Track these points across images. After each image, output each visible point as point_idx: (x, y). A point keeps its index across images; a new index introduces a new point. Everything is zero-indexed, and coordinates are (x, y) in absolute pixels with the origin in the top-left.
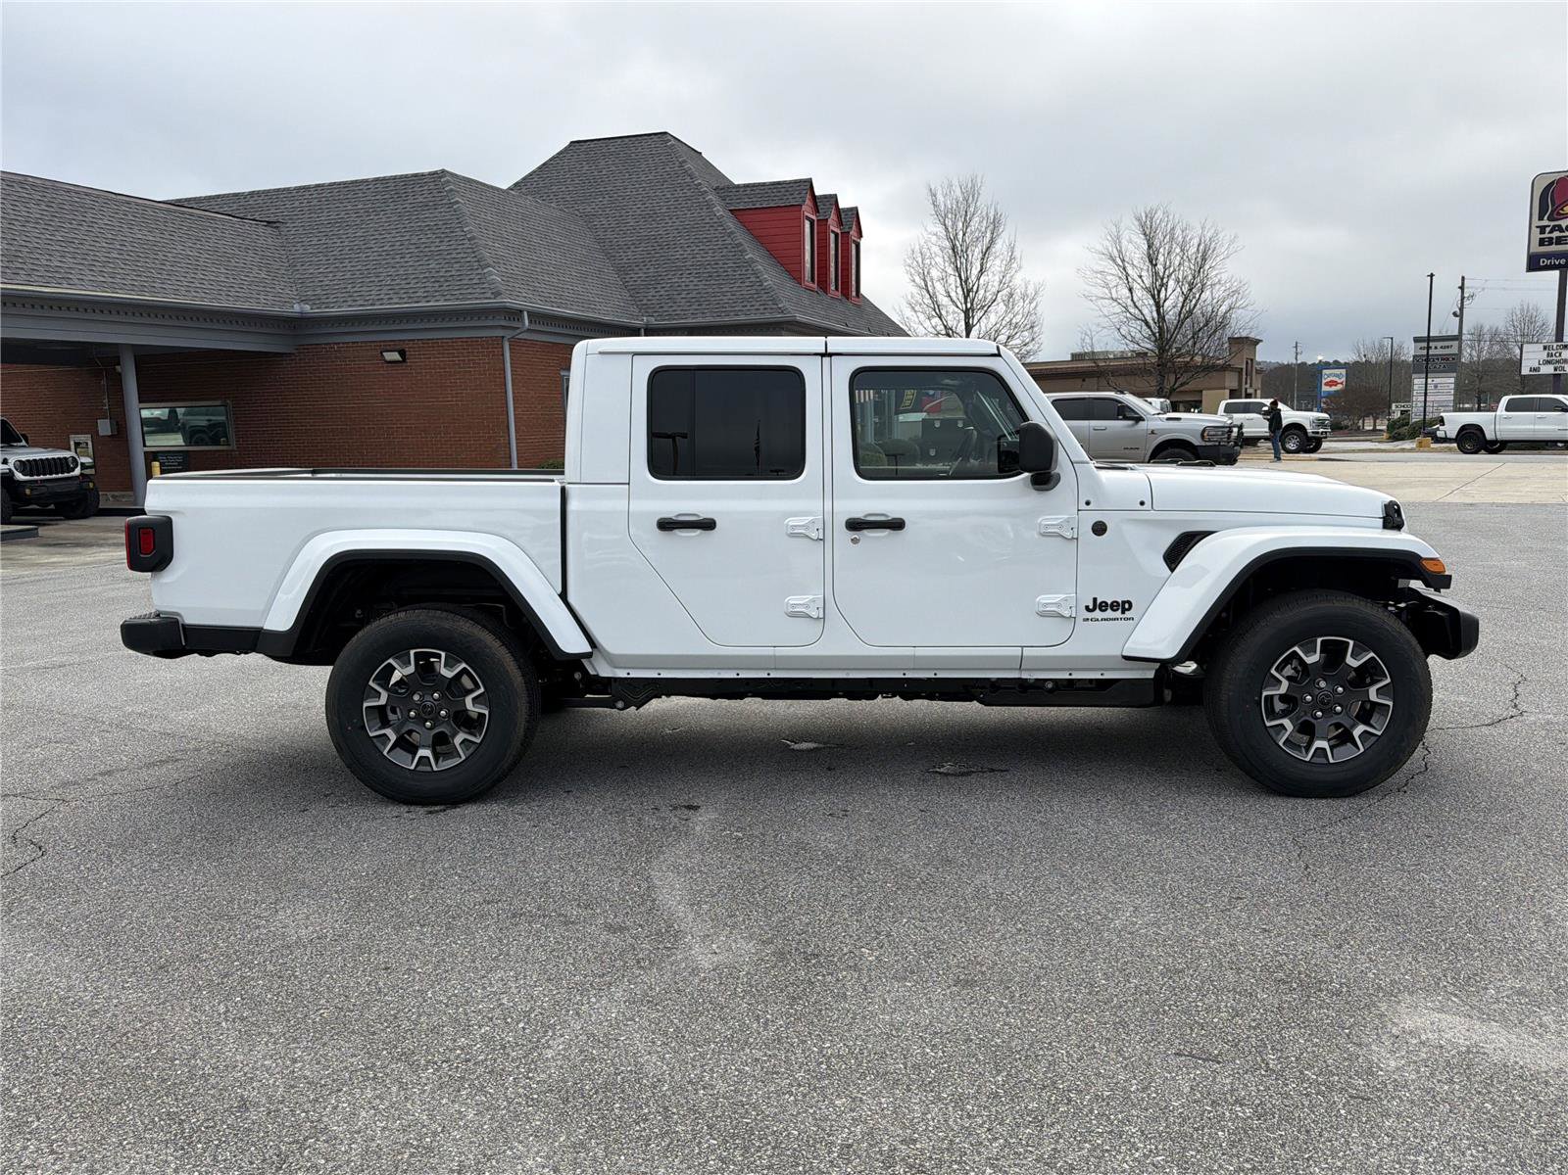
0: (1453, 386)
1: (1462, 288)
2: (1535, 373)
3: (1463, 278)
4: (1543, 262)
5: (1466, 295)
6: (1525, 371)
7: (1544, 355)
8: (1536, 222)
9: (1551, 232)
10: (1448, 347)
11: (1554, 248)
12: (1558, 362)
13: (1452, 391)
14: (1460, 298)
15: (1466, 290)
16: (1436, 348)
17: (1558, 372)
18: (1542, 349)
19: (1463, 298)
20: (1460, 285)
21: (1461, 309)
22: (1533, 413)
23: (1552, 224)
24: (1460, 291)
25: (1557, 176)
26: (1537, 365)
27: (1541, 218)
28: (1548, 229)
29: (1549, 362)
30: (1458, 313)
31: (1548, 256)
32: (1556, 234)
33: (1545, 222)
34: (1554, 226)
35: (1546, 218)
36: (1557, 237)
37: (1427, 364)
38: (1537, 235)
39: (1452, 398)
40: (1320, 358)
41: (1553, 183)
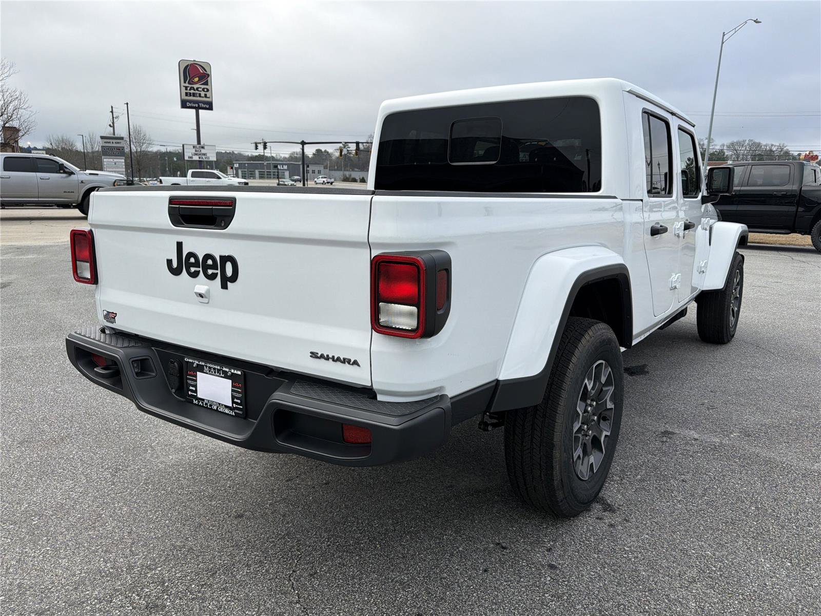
0: (124, 164)
1: (112, 112)
2: (190, 159)
3: (112, 107)
4: (188, 104)
5: (115, 116)
6: (186, 158)
7: (194, 151)
8: (183, 84)
9: (190, 90)
10: (119, 143)
11: (192, 98)
12: (200, 154)
13: (124, 167)
14: (112, 117)
15: (114, 114)
16: (113, 143)
17: (200, 160)
18: (192, 147)
19: (113, 118)
20: (111, 110)
21: (113, 123)
22: (204, 179)
23: (190, 86)
24: (111, 113)
25: (190, 63)
26: (191, 155)
27: (185, 82)
28: (189, 88)
29: (196, 154)
30: (112, 125)
31: (190, 101)
32: (192, 91)
33: (187, 85)
34: (191, 87)
35: (187, 82)
36: (193, 93)
37: (108, 151)
38: (184, 91)
39: (124, 170)
40: (29, 143)
41: (188, 66)
